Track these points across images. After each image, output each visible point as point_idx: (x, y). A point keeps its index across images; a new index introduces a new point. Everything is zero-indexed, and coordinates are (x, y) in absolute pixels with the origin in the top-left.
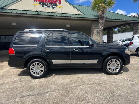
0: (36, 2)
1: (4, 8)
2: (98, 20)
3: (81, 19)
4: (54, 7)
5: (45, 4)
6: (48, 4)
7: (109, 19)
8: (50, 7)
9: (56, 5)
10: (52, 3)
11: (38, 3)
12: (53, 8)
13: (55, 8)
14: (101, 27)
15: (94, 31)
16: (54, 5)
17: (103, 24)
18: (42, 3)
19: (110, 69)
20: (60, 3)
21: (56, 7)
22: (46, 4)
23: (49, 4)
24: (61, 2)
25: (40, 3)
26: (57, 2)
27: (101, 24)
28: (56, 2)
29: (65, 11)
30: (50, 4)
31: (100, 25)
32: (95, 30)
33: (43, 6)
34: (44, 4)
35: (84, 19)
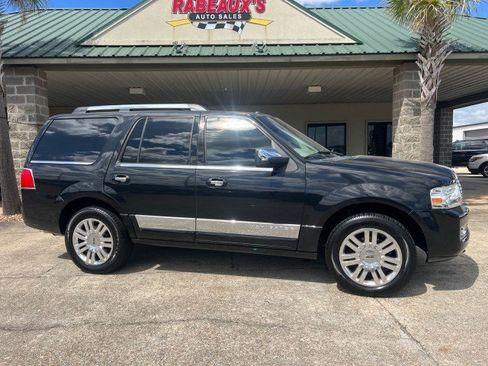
0: (178, 15)
1: (85, 43)
2: (414, 61)
3: (340, 59)
4: (238, 24)
5: (210, 19)
6: (217, 19)
7: (473, 52)
8: (227, 26)
9: (247, 17)
10: (234, 11)
11: (186, 16)
12: (236, 29)
13: (242, 26)
14: (425, 89)
15: (401, 105)
16: (240, 16)
17: (434, 75)
18: (198, 17)
19: (352, 268)
20: (261, 9)
21: (247, 26)
22: (213, 17)
23: (220, 16)
24: (266, 5)
25: (192, 18)
26: (252, 7)
27: (426, 75)
28: (246, 6)
29: (281, 36)
30: (225, 16)
31: (422, 80)
32: (405, 100)
33: (202, 26)
34: (206, 19)
35: (353, 59)
